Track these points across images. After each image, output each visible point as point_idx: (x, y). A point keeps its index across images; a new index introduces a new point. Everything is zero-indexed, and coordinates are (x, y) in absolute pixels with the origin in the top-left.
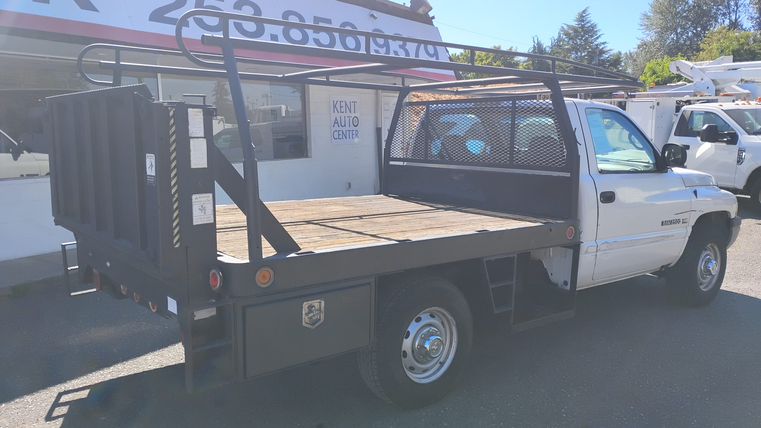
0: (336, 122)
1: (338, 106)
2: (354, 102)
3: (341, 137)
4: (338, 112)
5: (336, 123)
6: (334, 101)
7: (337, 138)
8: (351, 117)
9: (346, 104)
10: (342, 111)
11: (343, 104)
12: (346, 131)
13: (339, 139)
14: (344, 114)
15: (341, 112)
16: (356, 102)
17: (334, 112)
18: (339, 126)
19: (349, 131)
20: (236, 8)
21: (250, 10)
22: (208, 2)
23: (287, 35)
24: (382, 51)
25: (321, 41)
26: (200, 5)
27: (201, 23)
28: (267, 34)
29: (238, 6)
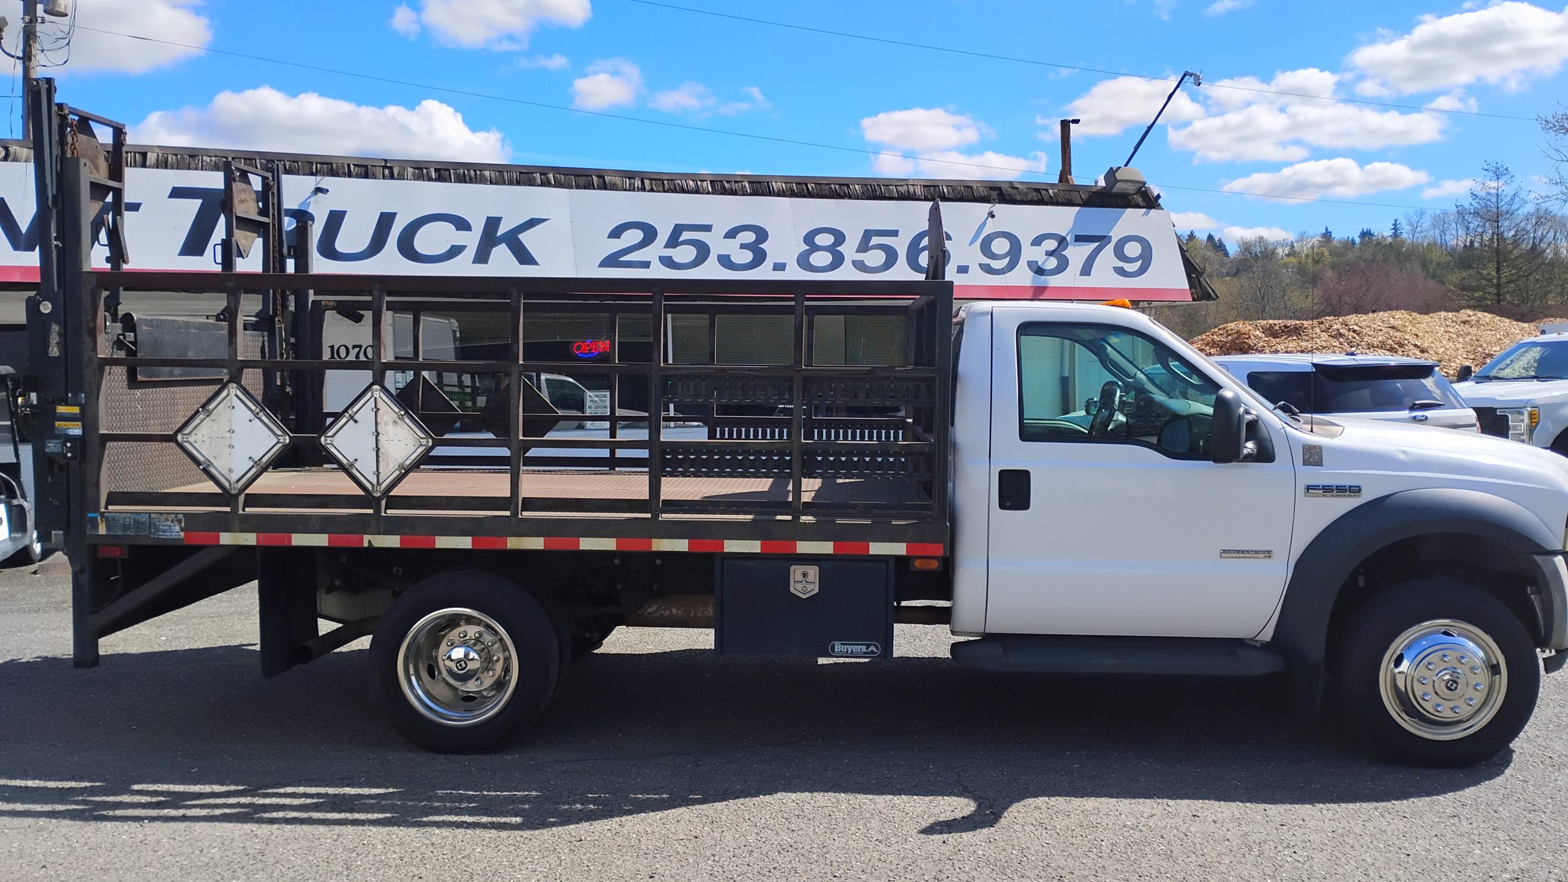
20: (728, 236)
21: (749, 237)
22: (686, 235)
23: (803, 261)
24: (997, 265)
25: (866, 263)
26: (673, 241)
27: (668, 262)
28: (768, 263)
29: (732, 234)
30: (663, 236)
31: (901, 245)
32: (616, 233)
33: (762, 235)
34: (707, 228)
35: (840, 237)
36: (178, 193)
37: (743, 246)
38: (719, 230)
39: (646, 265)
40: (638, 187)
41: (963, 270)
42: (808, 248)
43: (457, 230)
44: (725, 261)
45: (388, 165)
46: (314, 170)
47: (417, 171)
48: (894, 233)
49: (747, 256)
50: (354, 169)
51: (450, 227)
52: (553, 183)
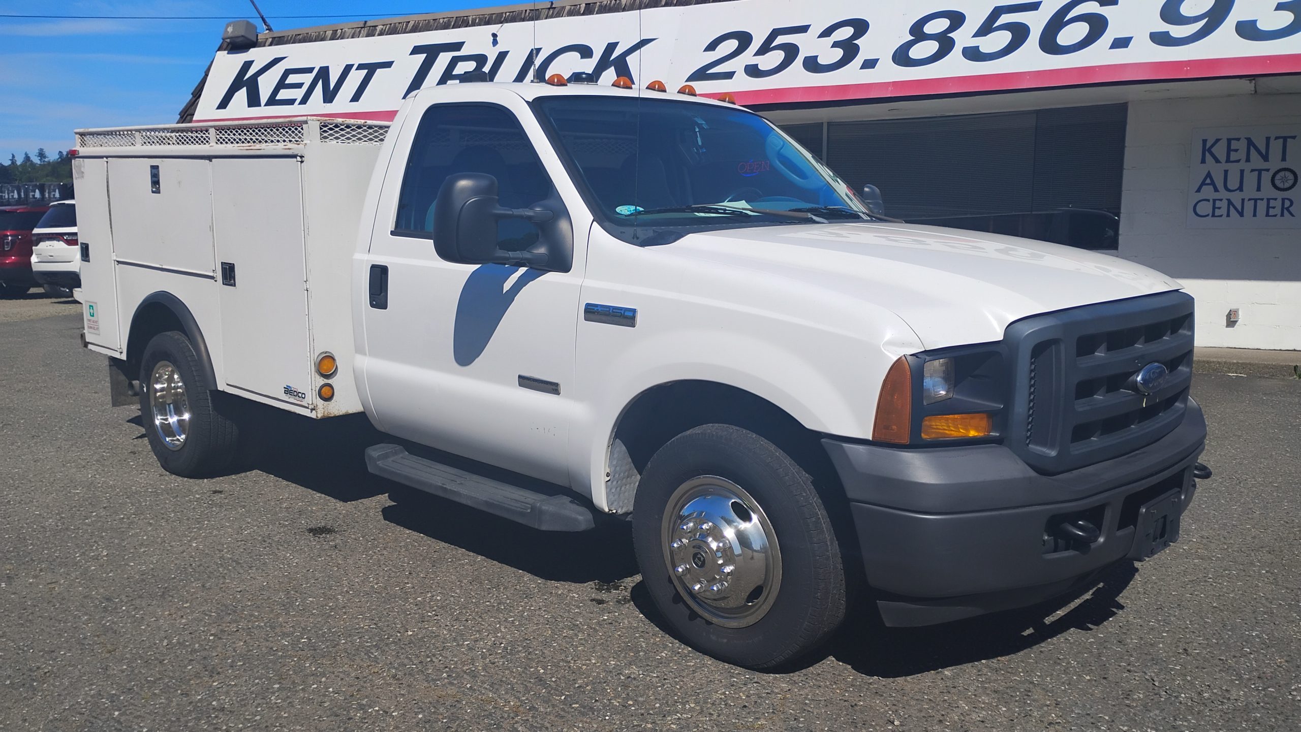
0: (1208, 181)
1: (1220, 151)
2: (1285, 139)
3: (1224, 211)
4: (1217, 161)
5: (1208, 184)
6: (1205, 141)
7: (1208, 215)
8: (1268, 170)
9: (1250, 142)
10: (1232, 159)
11: (1242, 145)
12: (1243, 200)
13: (1213, 216)
14: (1242, 165)
15: (1228, 160)
16: (1294, 137)
17: (1203, 161)
18: (1216, 190)
19: (1256, 200)
20: (822, 35)
21: (846, 33)
22: (781, 40)
23: (902, 57)
24: (1177, 31)
25: (982, 49)
26: (764, 49)
27: (753, 71)
28: (858, 61)
29: (827, 33)
30: (756, 44)
31: (1036, 21)
32: (712, 47)
33: (860, 27)
34: (804, 29)
35: (957, 19)
36: (416, 50)
37: (836, 45)
38: (817, 28)
39: (729, 75)
41: (1121, 43)
42: (913, 38)
43: (582, 58)
44: (812, 64)
45: (554, 6)
46: (503, 19)
47: (572, 8)
49: (839, 53)
50: (529, 13)
51: (576, 55)
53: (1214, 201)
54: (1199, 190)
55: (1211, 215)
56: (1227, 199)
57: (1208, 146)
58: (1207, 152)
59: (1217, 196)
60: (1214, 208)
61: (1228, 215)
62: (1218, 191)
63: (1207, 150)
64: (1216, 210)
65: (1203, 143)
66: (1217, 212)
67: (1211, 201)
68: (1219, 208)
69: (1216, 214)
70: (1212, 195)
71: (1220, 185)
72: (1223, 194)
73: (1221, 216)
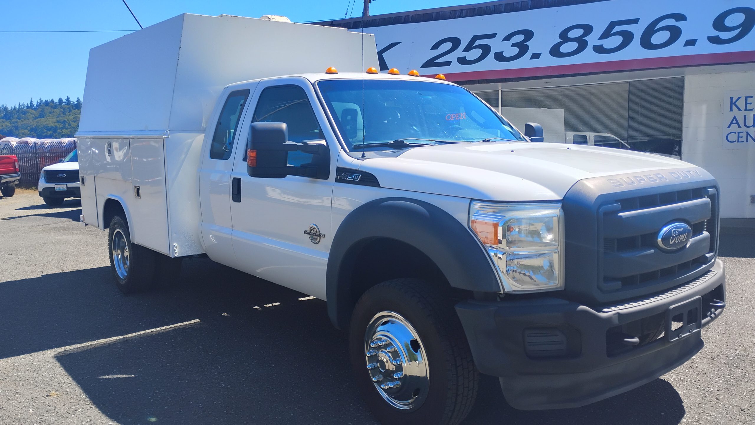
0: (734, 121)
1: (741, 104)
3: (744, 139)
4: (740, 110)
5: (734, 123)
6: (732, 99)
7: (735, 141)
10: (748, 108)
13: (738, 141)
15: (746, 109)
17: (731, 110)
18: (739, 127)
20: (505, 39)
21: (520, 38)
22: (479, 42)
23: (555, 52)
24: (724, 35)
25: (605, 47)
26: (468, 48)
27: (462, 61)
28: (529, 54)
29: (508, 38)
30: (463, 45)
31: (637, 30)
32: (436, 47)
33: (529, 35)
34: (493, 36)
35: (588, 29)
37: (514, 45)
38: (501, 36)
39: (448, 64)
40: (458, 15)
41: (691, 43)
42: (561, 40)
44: (499, 57)
48: (635, 21)
49: (516, 50)
52: (410, 20)
53: (739, 133)
54: (729, 127)
55: (737, 141)
56: (746, 132)
57: (733, 102)
58: (733, 105)
59: (740, 130)
60: (739, 137)
61: (747, 141)
62: (741, 127)
63: (733, 103)
64: (740, 138)
65: (731, 99)
66: (741, 140)
67: (737, 134)
68: (742, 137)
69: (740, 141)
70: (737, 130)
71: (741, 123)
72: (744, 129)
73: (743, 142)
